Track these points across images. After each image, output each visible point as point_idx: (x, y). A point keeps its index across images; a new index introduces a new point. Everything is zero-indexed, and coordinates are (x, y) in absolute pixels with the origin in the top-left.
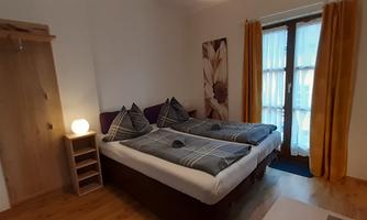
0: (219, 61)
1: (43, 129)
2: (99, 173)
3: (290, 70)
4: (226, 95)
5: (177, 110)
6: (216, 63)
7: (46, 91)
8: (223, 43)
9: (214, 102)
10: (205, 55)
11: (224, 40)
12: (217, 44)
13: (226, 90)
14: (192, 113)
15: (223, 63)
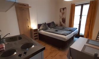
0: (64, 13)
1: (27, 27)
2: (38, 37)
3: (81, 16)
4: (65, 21)
5: (54, 24)
6: (63, 14)
7: (28, 19)
8: (65, 9)
9: (62, 23)
10: (61, 12)
11: (66, 8)
12: (64, 9)
13: (65, 20)
14: (57, 25)
15: (65, 14)
